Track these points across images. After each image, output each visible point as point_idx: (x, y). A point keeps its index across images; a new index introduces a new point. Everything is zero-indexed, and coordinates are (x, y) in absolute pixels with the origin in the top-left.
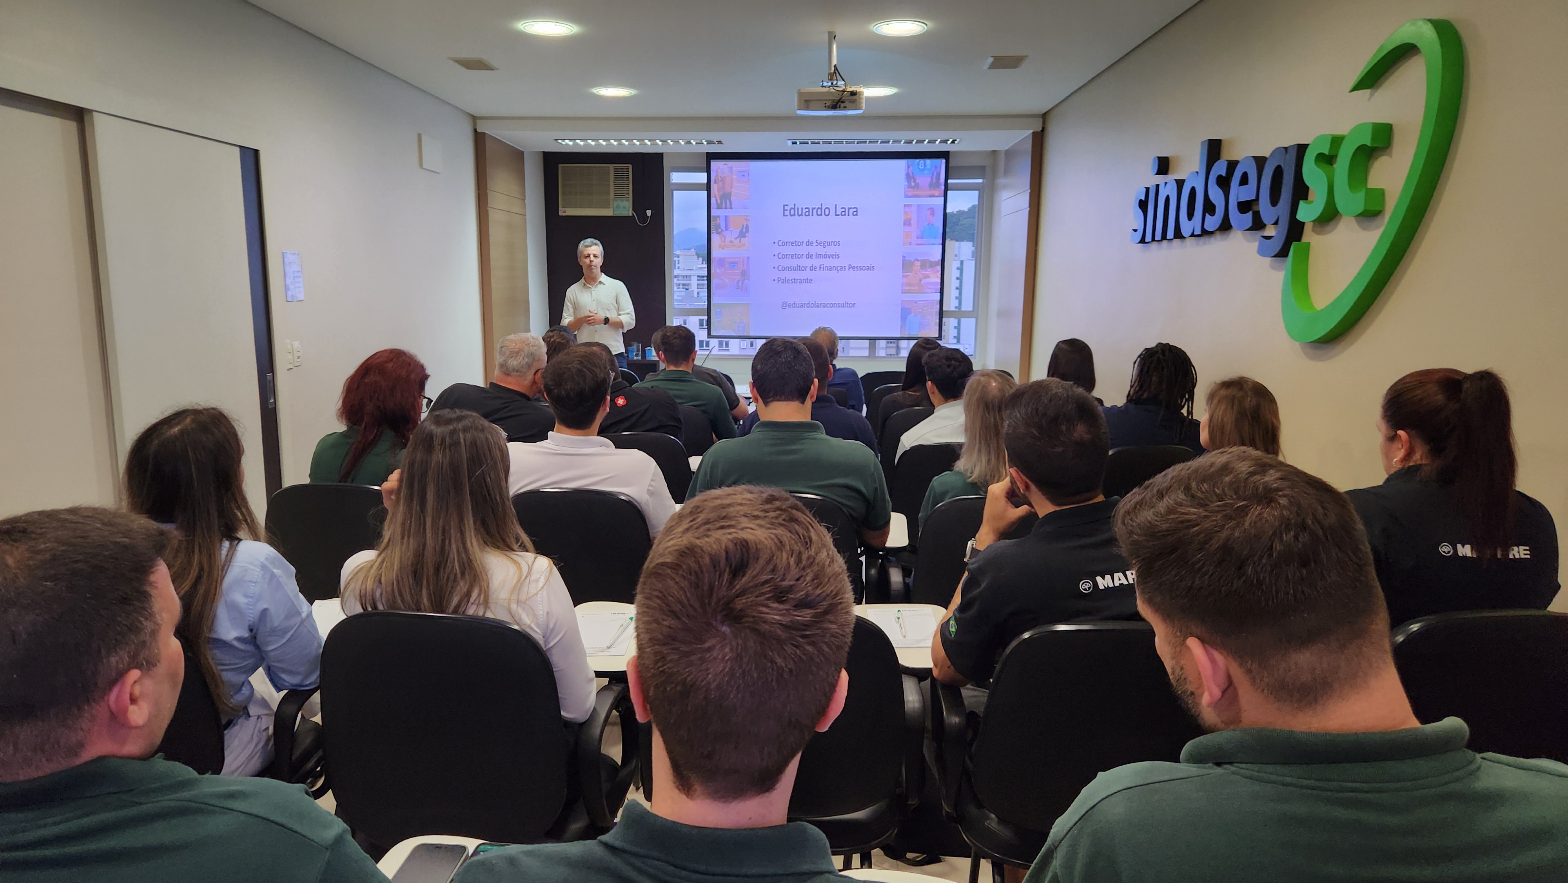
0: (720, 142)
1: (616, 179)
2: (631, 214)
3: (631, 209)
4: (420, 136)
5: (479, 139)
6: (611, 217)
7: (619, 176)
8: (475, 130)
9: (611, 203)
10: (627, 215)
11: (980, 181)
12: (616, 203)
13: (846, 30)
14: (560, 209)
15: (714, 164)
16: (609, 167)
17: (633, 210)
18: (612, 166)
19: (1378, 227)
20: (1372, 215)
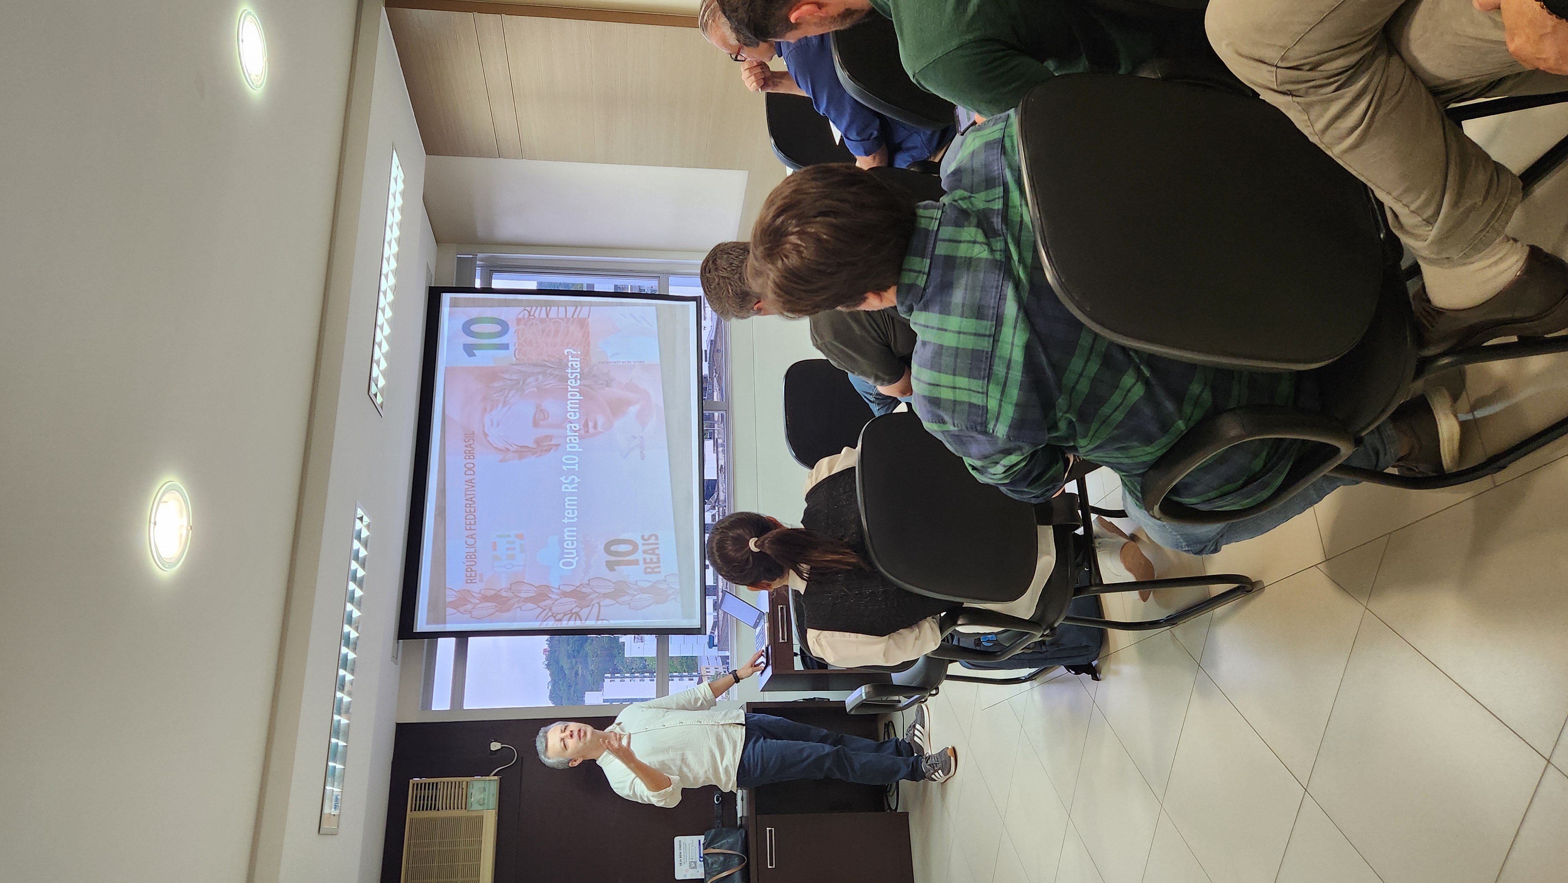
1: (432, 808)
2: (496, 778)
3: (487, 779)
6: (499, 815)
7: (427, 801)
9: (474, 814)
10: (497, 784)
12: (475, 809)
15: (422, 624)
16: (412, 820)
17: (490, 775)
18: (410, 815)
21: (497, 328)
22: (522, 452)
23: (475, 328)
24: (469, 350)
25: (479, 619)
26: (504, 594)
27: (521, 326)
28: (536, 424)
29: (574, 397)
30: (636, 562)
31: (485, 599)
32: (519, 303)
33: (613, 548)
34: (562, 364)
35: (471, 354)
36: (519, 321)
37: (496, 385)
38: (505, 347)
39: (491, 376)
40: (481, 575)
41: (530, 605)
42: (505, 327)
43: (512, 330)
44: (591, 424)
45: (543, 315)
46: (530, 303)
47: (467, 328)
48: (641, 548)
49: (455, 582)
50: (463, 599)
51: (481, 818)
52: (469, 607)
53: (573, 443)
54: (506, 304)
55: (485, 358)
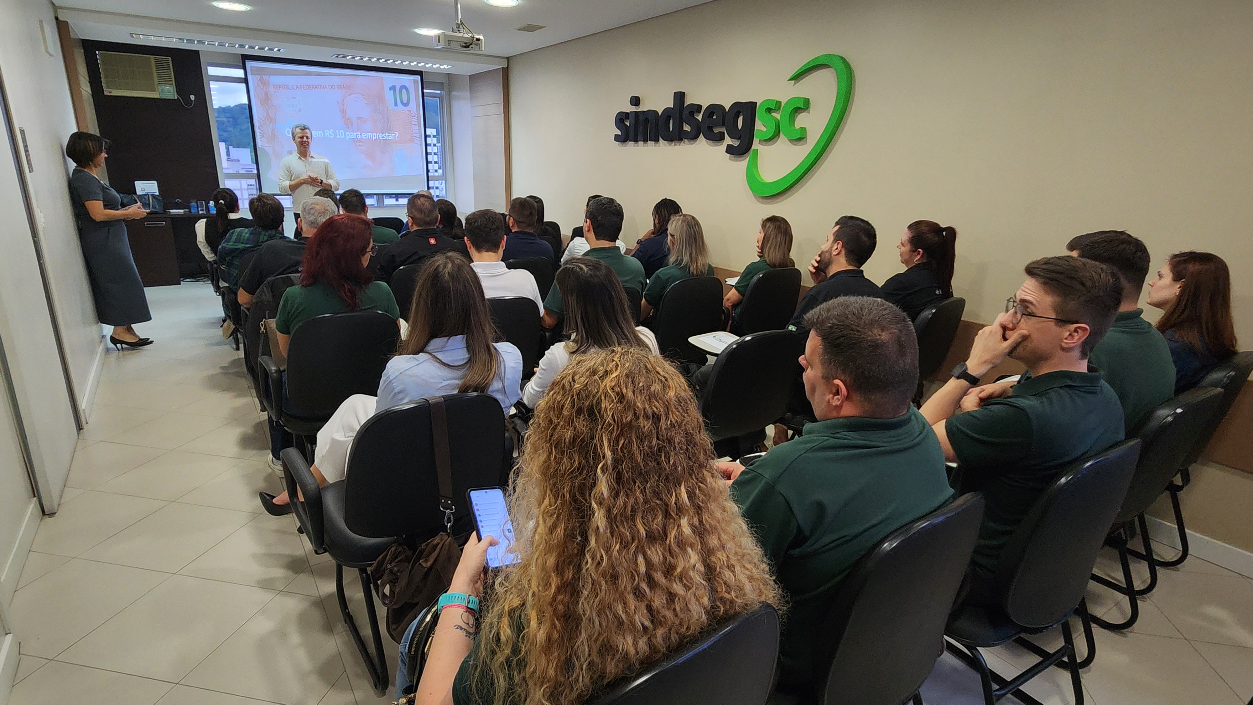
1: (158, 68)
2: (176, 98)
3: (176, 94)
6: (158, 99)
7: (159, 66)
8: (57, 18)
9: (156, 87)
10: (172, 98)
11: (440, 92)
12: (160, 88)
14: (105, 89)
15: (249, 64)
16: (148, 57)
17: (177, 94)
18: (151, 57)
19: (803, 145)
20: (800, 139)
21: (405, 101)
22: (344, 112)
23: (404, 91)
24: (393, 88)
25: (256, 89)
26: (272, 102)
27: (407, 112)
28: (358, 118)
29: (374, 137)
31: (266, 94)
32: (419, 111)
34: (389, 131)
35: (390, 89)
36: (410, 111)
37: (378, 102)
38: (396, 105)
39: (381, 98)
40: (278, 92)
41: (265, 114)
42: (406, 105)
43: (406, 108)
44: (361, 144)
45: (413, 123)
46: (419, 117)
47: (403, 87)
49: (275, 80)
50: (264, 83)
51: (154, 91)
52: (261, 85)
54: (418, 106)
55: (389, 96)
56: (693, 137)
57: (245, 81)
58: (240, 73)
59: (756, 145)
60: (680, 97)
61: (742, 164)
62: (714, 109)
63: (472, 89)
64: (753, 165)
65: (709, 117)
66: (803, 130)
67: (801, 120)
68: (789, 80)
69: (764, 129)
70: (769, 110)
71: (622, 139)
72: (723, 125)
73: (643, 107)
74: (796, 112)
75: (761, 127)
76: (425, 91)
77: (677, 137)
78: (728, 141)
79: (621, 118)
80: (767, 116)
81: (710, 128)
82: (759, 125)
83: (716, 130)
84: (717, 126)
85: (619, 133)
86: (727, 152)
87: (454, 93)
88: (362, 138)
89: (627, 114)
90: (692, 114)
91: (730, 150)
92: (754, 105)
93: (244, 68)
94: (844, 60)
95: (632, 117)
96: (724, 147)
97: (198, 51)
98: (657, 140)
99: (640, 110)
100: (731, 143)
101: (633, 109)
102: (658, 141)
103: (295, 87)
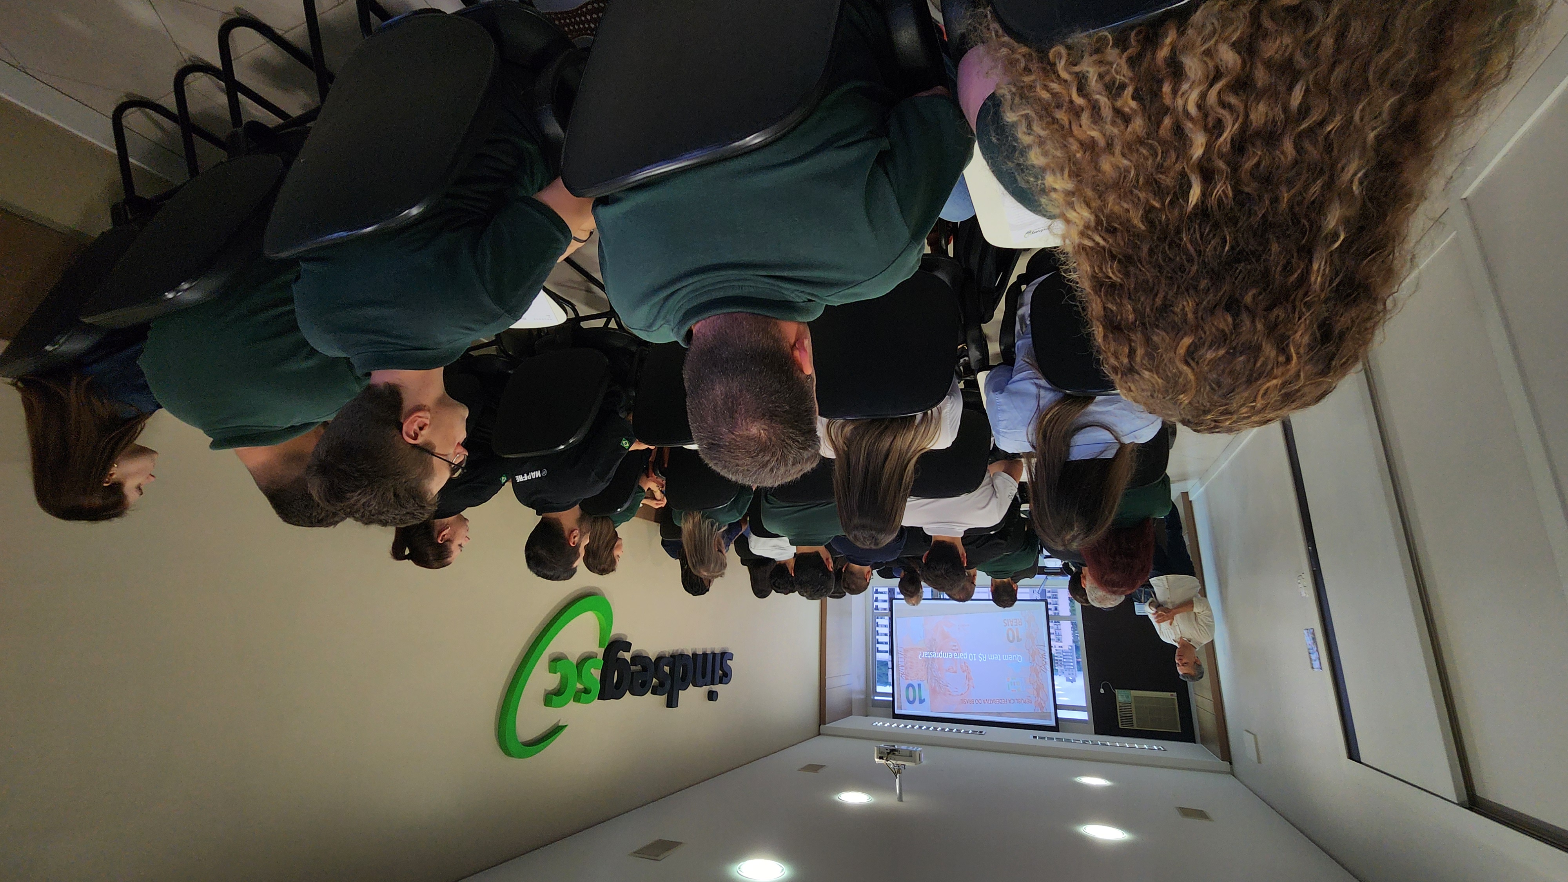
0: (1035, 737)
1: (1131, 719)
2: (1116, 691)
4: (1259, 762)
5: (1226, 755)
6: (1132, 690)
7: (1129, 720)
8: (1231, 763)
9: (1133, 700)
10: (1120, 691)
11: (876, 698)
12: (1130, 699)
13: (888, 800)
14: (1176, 698)
15: (1053, 723)
16: (1138, 728)
17: (1115, 694)
18: (1136, 729)
19: (553, 653)
20: (556, 660)
21: (911, 688)
23: (911, 699)
24: (922, 701)
25: (1048, 697)
26: (1035, 687)
27: (909, 678)
28: (955, 672)
29: (941, 655)
30: (1017, 629)
31: (1040, 695)
32: (898, 679)
33: (1011, 639)
34: (926, 661)
35: (924, 701)
36: (906, 679)
37: (938, 689)
38: (919, 685)
39: (933, 691)
40: (1028, 698)
41: (1040, 675)
42: (910, 685)
43: (911, 682)
44: (954, 648)
45: (904, 668)
46: (898, 674)
47: (911, 702)
48: (1010, 627)
49: (1030, 708)
50: (1041, 707)
51: (1135, 697)
52: (1042, 702)
53: (963, 656)
54: (899, 684)
55: (925, 694)
56: (660, 658)
57: (1056, 707)
58: (1062, 714)
59: (601, 652)
60: (672, 703)
61: (617, 630)
62: (639, 691)
63: (850, 702)
64: (604, 629)
65: (646, 681)
66: (552, 670)
67: (552, 681)
68: (566, 726)
69: (592, 670)
70: (586, 691)
71: (725, 656)
72: (633, 673)
73: (705, 689)
74: (559, 690)
75: (594, 672)
76: (891, 699)
77: (676, 659)
78: (627, 656)
79: (726, 677)
80: (588, 685)
81: (644, 669)
82: (596, 673)
83: (639, 667)
84: (637, 672)
85: (728, 662)
86: (630, 644)
87: (862, 697)
88: (953, 654)
89: (721, 682)
90: (661, 684)
91: (627, 646)
92: (602, 696)
93: (1057, 718)
94: (507, 752)
95: (717, 679)
96: (633, 649)
97: (1096, 733)
98: (695, 655)
99: (708, 687)
100: (625, 654)
101: (714, 688)
102: (693, 654)
103: (1012, 701)
